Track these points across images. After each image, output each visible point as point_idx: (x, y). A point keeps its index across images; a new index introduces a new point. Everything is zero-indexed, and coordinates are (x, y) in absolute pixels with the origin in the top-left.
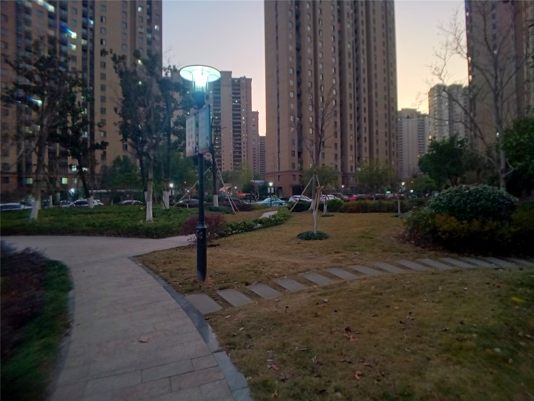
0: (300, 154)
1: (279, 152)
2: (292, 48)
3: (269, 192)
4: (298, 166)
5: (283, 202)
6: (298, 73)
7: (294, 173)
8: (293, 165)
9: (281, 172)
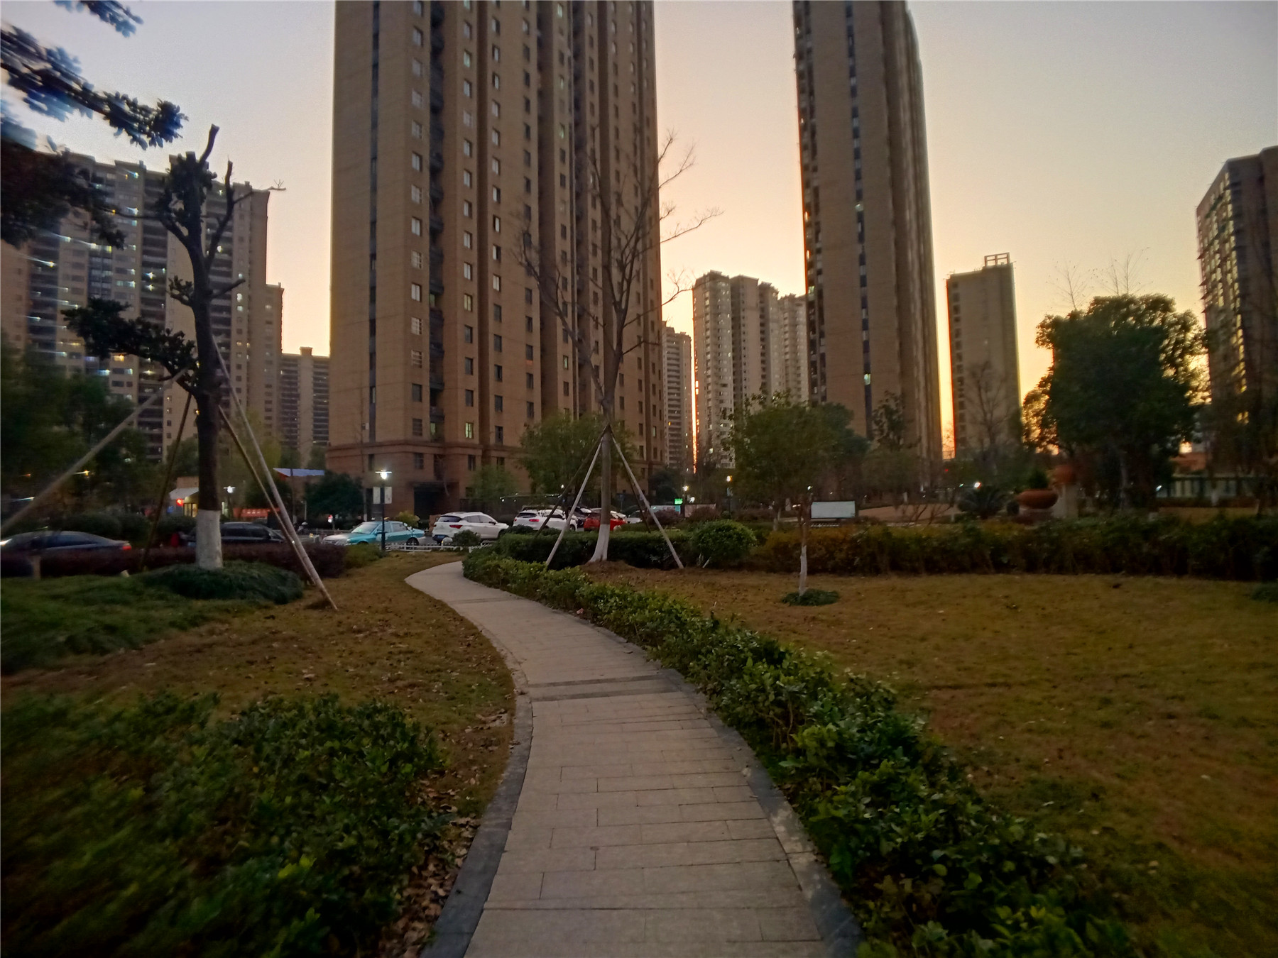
0: (435, 394)
1: (372, 387)
2: (420, 101)
3: (376, 499)
4: (430, 428)
5: (419, 535)
6: (435, 172)
7: (420, 450)
8: (418, 423)
9: (381, 445)
